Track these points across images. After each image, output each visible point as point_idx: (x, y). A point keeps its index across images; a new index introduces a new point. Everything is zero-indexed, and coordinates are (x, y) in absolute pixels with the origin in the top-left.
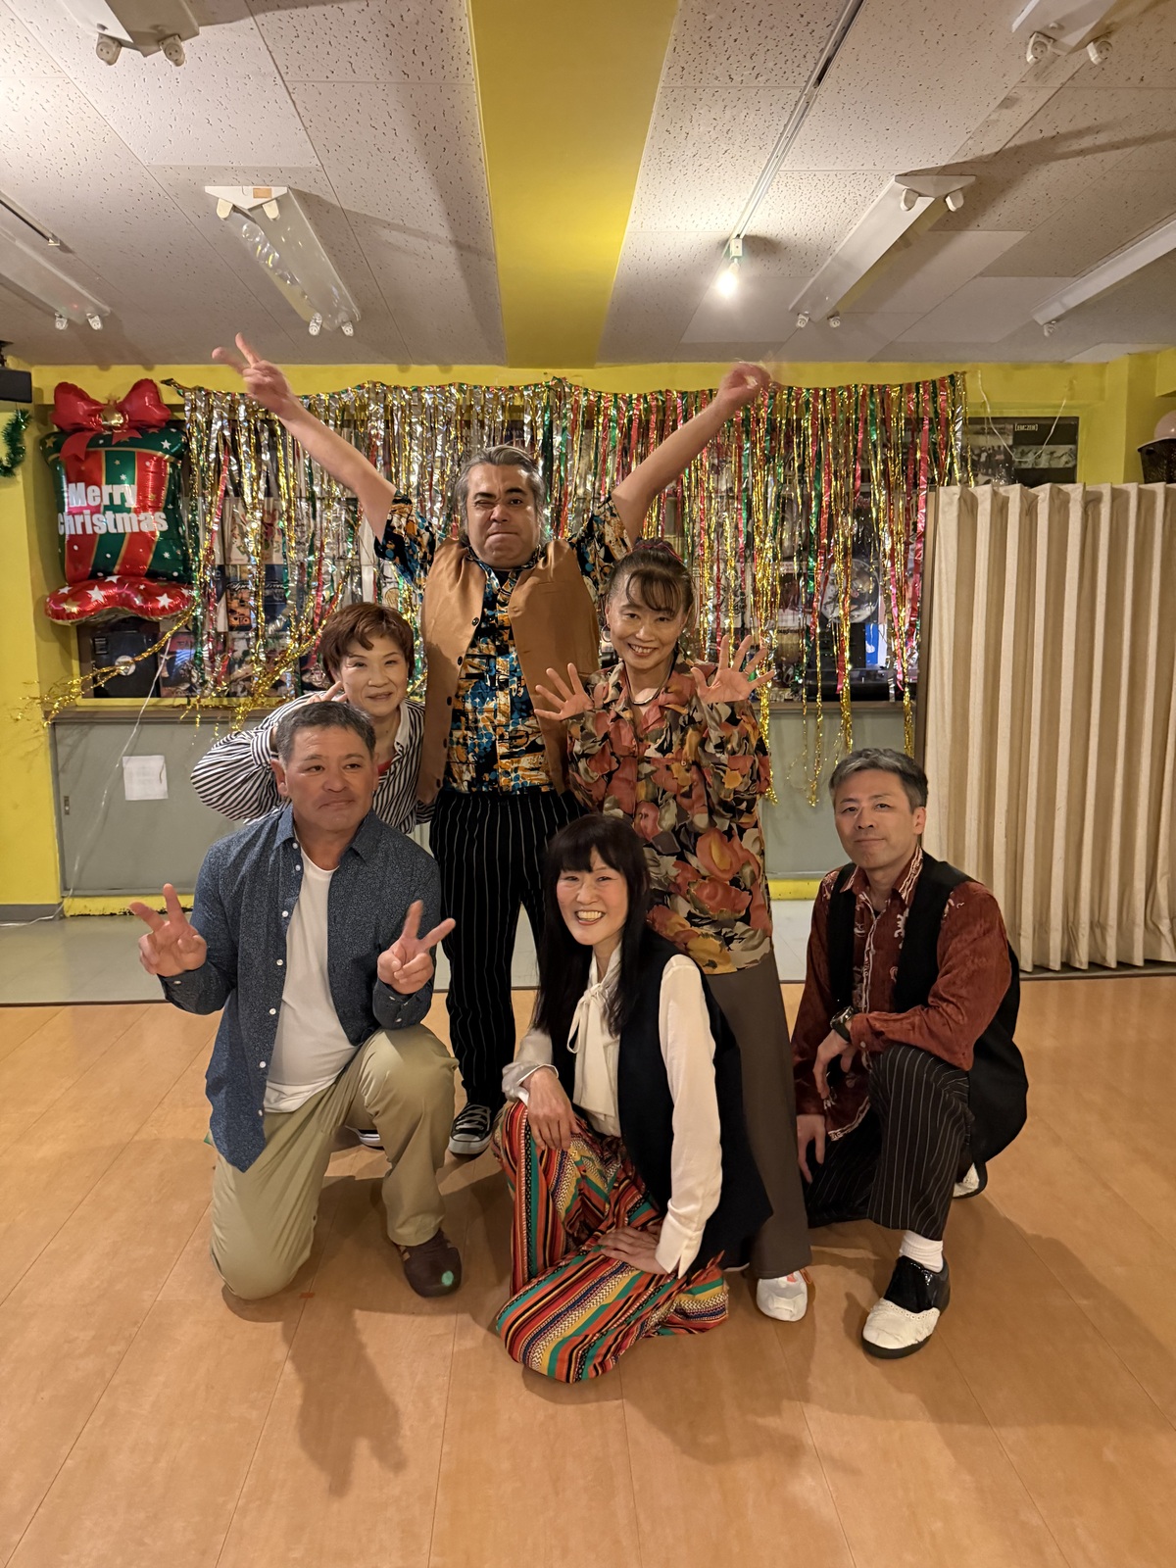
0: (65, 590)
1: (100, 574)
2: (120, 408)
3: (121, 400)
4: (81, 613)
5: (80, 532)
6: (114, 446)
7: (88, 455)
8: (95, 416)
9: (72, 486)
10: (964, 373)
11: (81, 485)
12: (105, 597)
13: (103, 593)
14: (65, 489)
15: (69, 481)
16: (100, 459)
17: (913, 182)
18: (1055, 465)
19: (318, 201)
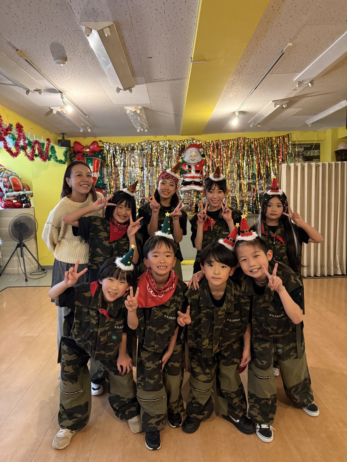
3: (89, 145)
6: (88, 156)
10: (291, 134)
17: (276, 102)
18: (315, 155)
19: (148, 108)
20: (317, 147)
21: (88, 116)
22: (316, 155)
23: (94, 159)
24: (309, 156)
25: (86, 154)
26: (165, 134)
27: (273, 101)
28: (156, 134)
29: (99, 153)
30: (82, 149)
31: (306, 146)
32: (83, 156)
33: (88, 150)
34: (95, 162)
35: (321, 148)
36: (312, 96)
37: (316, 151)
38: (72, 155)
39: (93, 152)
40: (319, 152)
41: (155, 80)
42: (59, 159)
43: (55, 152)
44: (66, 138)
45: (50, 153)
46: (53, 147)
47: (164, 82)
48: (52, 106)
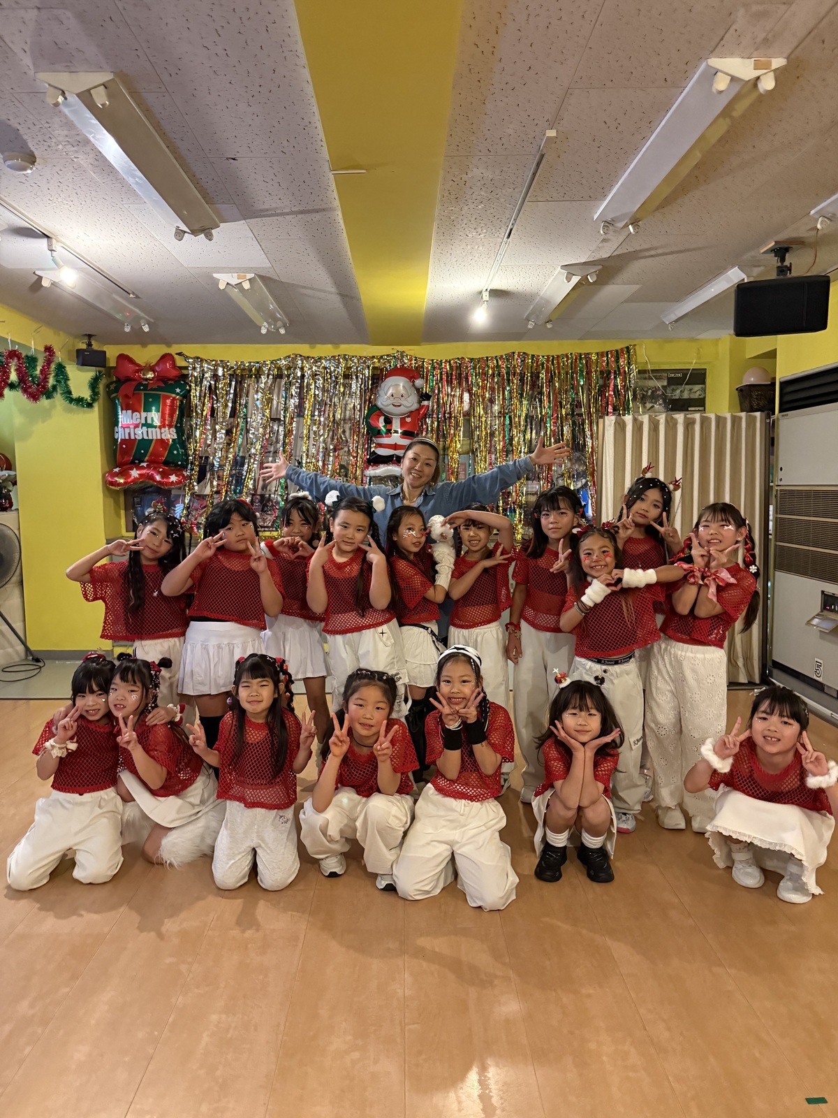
0: (117, 470)
1: (137, 461)
2: (152, 369)
3: (153, 364)
4: (126, 483)
5: (127, 438)
6: (149, 390)
7: (133, 394)
8: (138, 373)
9: (124, 412)
10: (635, 345)
11: (130, 412)
12: (139, 474)
13: (138, 472)
14: (120, 413)
15: (122, 409)
16: (141, 397)
17: (570, 269)
18: (693, 396)
19: (270, 279)
20: (698, 377)
21: (133, 293)
22: (696, 396)
23: (163, 395)
24: (679, 399)
25: (144, 385)
26: (336, 342)
27: (564, 267)
28: (313, 340)
29: (175, 381)
30: (137, 371)
31: (673, 375)
32: (137, 388)
33: (150, 375)
34: (165, 405)
35: (708, 381)
36: (652, 256)
37: (697, 387)
38: (112, 387)
39: (161, 380)
40: (704, 390)
41: (261, 210)
42: (75, 395)
43: (67, 379)
44: (95, 346)
45: (51, 381)
46: (61, 369)
47: (287, 217)
48: (38, 269)
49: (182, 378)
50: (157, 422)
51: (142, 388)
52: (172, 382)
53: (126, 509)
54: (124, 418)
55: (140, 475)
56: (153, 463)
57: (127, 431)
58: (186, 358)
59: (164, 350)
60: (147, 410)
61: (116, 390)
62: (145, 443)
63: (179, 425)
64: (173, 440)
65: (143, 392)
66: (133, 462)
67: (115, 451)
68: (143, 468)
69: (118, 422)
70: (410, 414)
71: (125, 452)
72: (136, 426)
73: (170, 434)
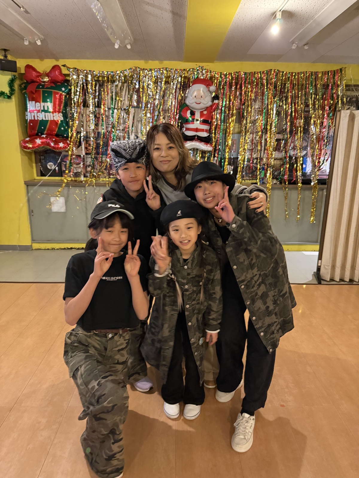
0: (28, 139)
1: (40, 134)
2: (47, 75)
3: (48, 72)
4: (33, 147)
5: (33, 119)
6: (45, 89)
7: (36, 91)
8: (39, 77)
9: (30, 102)
10: (346, 68)
11: (34, 102)
14: (28, 103)
15: (29, 101)
16: (40, 93)
21: (23, 7)
23: (54, 92)
25: (42, 85)
26: (161, 60)
28: (147, 58)
29: (62, 83)
30: (38, 76)
32: (38, 87)
33: (46, 79)
34: (55, 98)
38: (23, 86)
39: (53, 82)
44: (10, 58)
49: (66, 82)
50: (51, 109)
51: (41, 87)
52: (60, 84)
53: (36, 163)
54: (31, 106)
55: (41, 142)
56: (50, 135)
57: (33, 114)
58: (68, 68)
59: (53, 63)
60: (45, 101)
61: (25, 88)
62: (44, 123)
63: (64, 111)
64: (61, 121)
65: (41, 90)
66: (37, 135)
67: (26, 127)
68: (43, 138)
69: (27, 109)
70: (207, 109)
71: (32, 128)
72: (38, 111)
73: (59, 117)
